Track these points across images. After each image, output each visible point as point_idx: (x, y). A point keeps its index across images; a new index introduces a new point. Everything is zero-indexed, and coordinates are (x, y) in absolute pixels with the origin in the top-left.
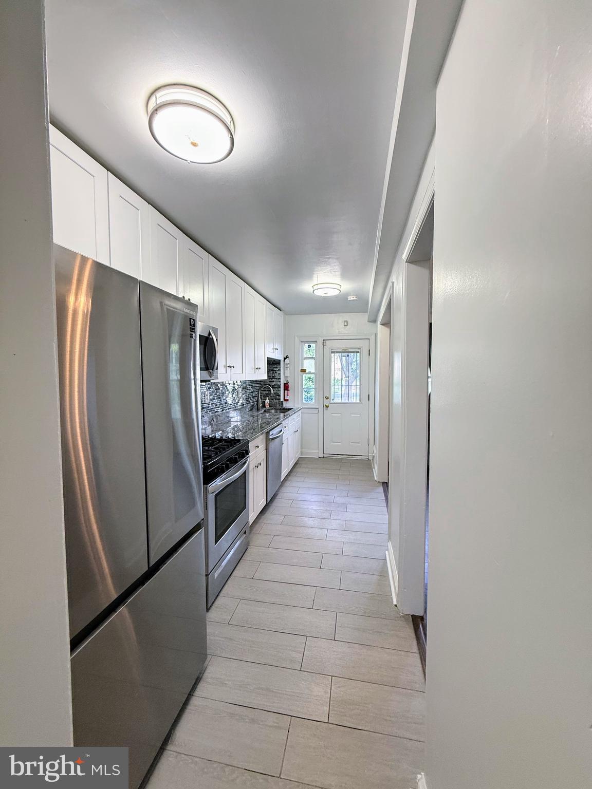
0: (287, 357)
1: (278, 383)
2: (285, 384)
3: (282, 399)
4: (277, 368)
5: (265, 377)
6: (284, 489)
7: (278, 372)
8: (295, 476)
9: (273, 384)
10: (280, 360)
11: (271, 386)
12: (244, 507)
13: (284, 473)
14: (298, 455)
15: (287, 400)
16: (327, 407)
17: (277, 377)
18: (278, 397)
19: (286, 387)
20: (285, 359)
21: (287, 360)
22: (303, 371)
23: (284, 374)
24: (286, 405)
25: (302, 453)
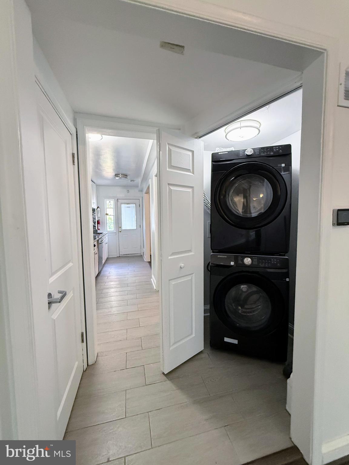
0: (99, 207)
1: (95, 220)
2: (98, 221)
3: (97, 229)
7: (94, 215)
10: (95, 209)
13: (103, 262)
14: (108, 256)
16: (120, 232)
18: (95, 227)
22: (107, 214)
23: (97, 216)
24: (99, 232)
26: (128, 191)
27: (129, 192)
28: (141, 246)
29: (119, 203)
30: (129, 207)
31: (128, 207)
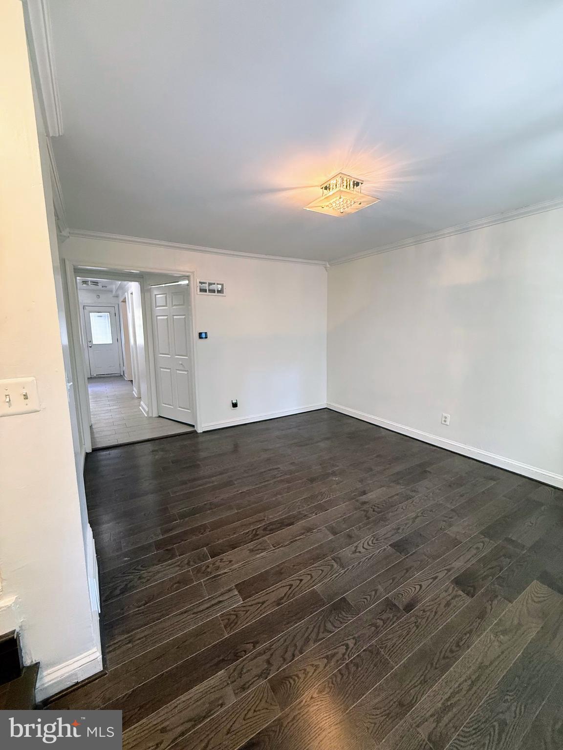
16: (90, 347)
26: (99, 296)
27: (99, 298)
28: (120, 365)
29: (86, 312)
30: (101, 316)
31: (98, 316)
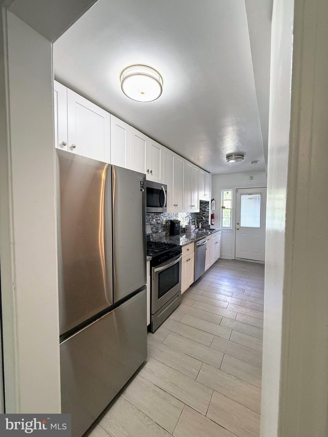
0: (213, 199)
1: (208, 214)
2: (212, 215)
3: (210, 223)
4: (207, 206)
5: (198, 211)
6: (207, 276)
7: (208, 208)
8: (215, 269)
9: (204, 215)
10: (209, 201)
11: (203, 216)
12: (178, 282)
13: (207, 267)
14: (218, 257)
15: (213, 224)
16: (238, 229)
17: (207, 211)
18: (207, 222)
19: (212, 217)
20: (212, 200)
21: (213, 202)
22: (223, 207)
23: (211, 209)
24: (212, 227)
25: (221, 256)
26: (252, 177)
29: (238, 194)
